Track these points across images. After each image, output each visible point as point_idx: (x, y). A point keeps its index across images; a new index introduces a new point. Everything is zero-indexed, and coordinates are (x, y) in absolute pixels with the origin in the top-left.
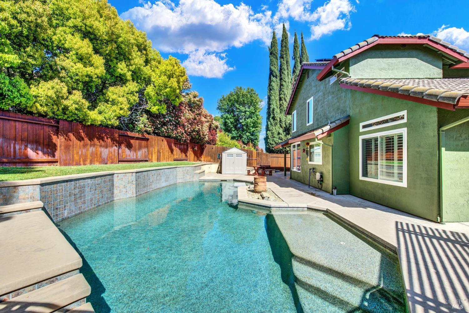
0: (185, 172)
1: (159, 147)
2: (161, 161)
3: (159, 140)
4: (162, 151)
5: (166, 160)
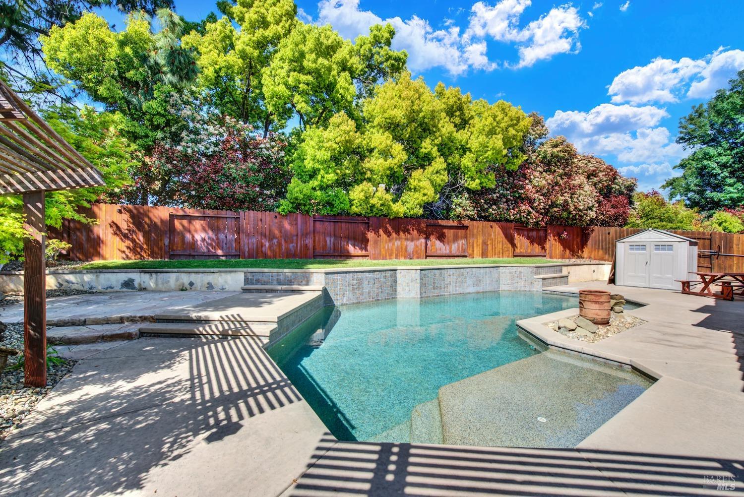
0: (516, 275)
1: (485, 237)
2: (490, 256)
3: (486, 227)
4: (491, 241)
5: (498, 256)
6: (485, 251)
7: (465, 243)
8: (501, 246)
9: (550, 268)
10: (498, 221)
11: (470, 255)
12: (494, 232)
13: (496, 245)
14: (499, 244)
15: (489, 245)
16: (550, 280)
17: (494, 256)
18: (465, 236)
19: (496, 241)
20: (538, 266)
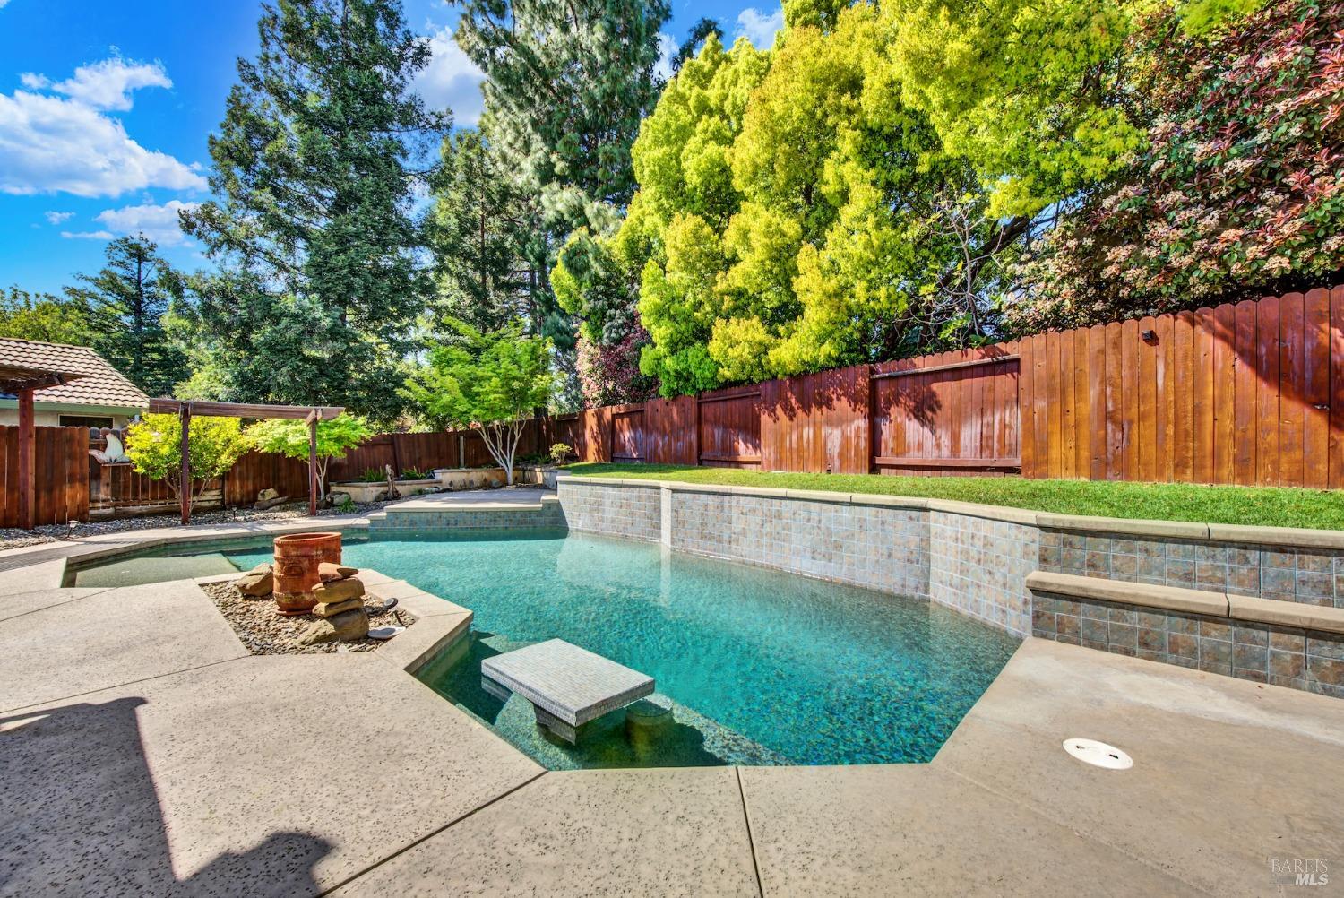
1: (1109, 390)
2: (1142, 474)
3: (1116, 344)
4: (1149, 406)
5: (1208, 472)
6: (1110, 449)
7: (1014, 422)
8: (1228, 425)
9: (1253, 556)
10: (1211, 301)
11: (1027, 463)
12: (1170, 358)
13: (1190, 419)
14: (1209, 418)
15: (1136, 425)
16: (1135, 615)
17: (1170, 472)
18: (1014, 396)
19: (1190, 400)
20: (1060, 525)
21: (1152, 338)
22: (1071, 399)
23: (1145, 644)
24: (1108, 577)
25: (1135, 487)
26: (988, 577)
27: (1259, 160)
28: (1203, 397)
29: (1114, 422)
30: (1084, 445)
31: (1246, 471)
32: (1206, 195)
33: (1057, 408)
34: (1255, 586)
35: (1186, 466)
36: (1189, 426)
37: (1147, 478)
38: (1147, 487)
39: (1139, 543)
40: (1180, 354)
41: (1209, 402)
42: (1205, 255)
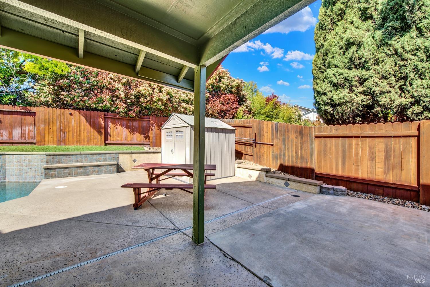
0: (24, 164)
1: (61, 124)
2: (69, 144)
3: (63, 114)
4: (71, 129)
5: (82, 143)
6: (62, 138)
7: (33, 130)
8: (86, 134)
9: (87, 156)
10: (82, 109)
11: (38, 142)
12: (75, 120)
13: (79, 132)
14: (82, 132)
15: (67, 133)
16: (68, 169)
17: (75, 143)
18: (34, 123)
19: (79, 128)
20: (51, 154)
21: (71, 114)
22: (51, 125)
23: (69, 174)
24: (62, 164)
25: (68, 147)
26: (30, 170)
27: (90, 86)
28: (81, 128)
29: (63, 132)
30: (55, 137)
31: (89, 143)
32: (82, 88)
33: (47, 127)
34: (88, 161)
35: (78, 142)
36: (79, 134)
37: (70, 145)
38: (70, 147)
39: (68, 156)
40: (77, 119)
41: (82, 129)
42: (81, 100)
